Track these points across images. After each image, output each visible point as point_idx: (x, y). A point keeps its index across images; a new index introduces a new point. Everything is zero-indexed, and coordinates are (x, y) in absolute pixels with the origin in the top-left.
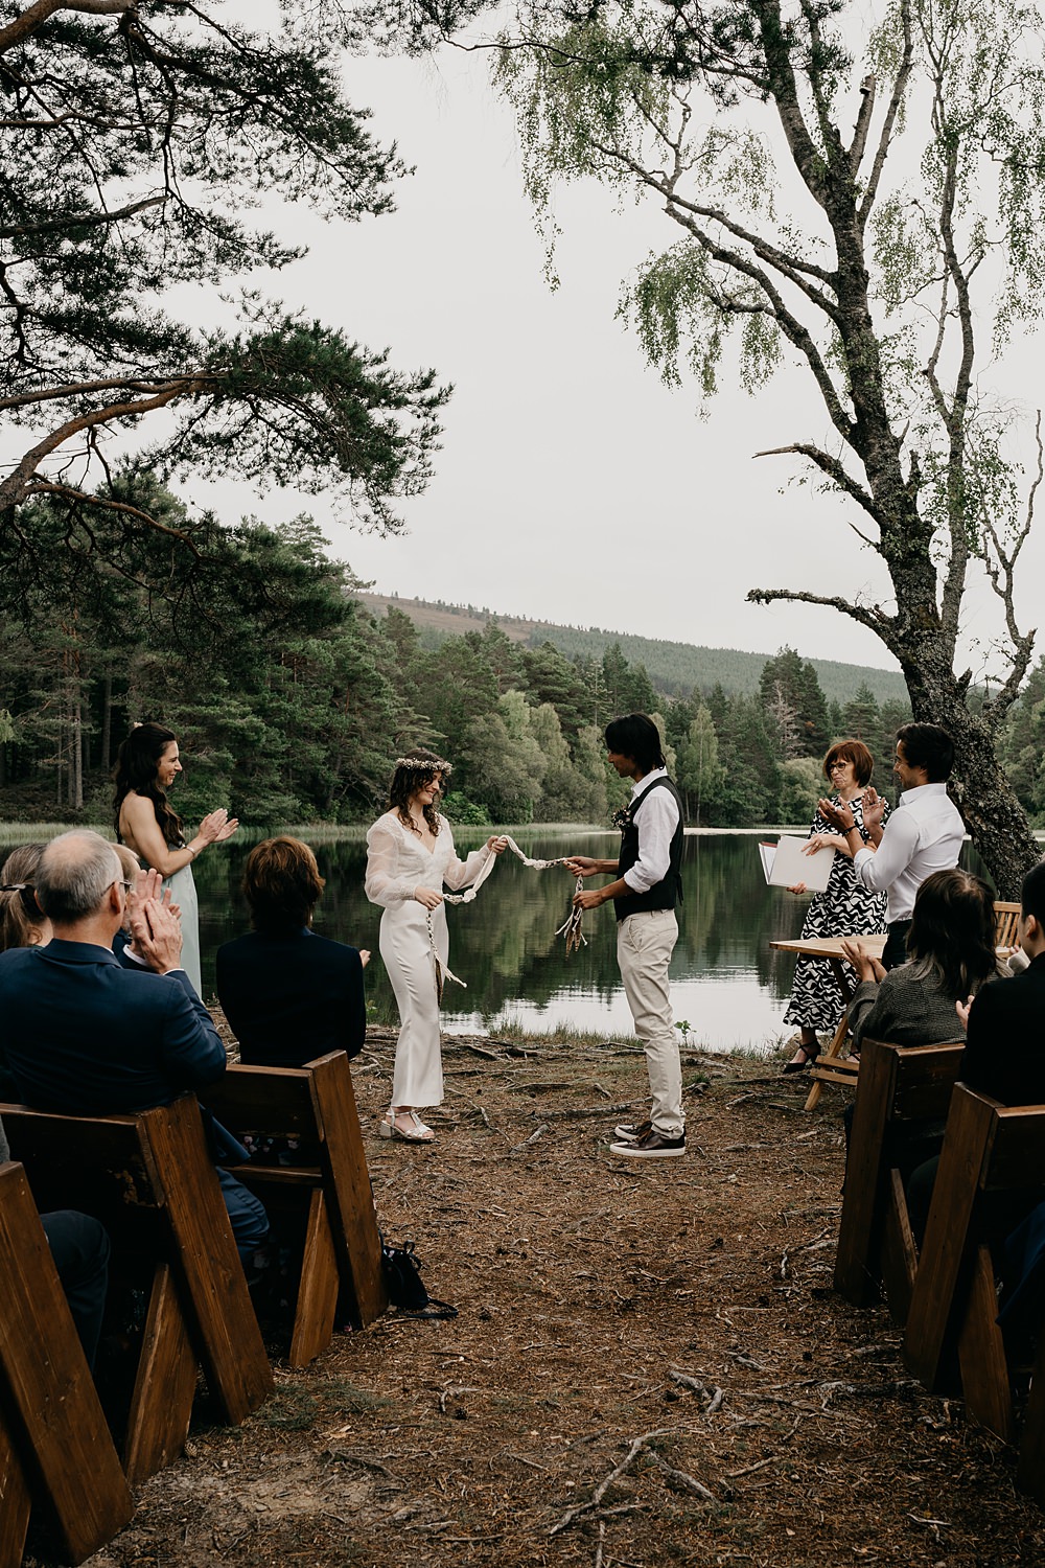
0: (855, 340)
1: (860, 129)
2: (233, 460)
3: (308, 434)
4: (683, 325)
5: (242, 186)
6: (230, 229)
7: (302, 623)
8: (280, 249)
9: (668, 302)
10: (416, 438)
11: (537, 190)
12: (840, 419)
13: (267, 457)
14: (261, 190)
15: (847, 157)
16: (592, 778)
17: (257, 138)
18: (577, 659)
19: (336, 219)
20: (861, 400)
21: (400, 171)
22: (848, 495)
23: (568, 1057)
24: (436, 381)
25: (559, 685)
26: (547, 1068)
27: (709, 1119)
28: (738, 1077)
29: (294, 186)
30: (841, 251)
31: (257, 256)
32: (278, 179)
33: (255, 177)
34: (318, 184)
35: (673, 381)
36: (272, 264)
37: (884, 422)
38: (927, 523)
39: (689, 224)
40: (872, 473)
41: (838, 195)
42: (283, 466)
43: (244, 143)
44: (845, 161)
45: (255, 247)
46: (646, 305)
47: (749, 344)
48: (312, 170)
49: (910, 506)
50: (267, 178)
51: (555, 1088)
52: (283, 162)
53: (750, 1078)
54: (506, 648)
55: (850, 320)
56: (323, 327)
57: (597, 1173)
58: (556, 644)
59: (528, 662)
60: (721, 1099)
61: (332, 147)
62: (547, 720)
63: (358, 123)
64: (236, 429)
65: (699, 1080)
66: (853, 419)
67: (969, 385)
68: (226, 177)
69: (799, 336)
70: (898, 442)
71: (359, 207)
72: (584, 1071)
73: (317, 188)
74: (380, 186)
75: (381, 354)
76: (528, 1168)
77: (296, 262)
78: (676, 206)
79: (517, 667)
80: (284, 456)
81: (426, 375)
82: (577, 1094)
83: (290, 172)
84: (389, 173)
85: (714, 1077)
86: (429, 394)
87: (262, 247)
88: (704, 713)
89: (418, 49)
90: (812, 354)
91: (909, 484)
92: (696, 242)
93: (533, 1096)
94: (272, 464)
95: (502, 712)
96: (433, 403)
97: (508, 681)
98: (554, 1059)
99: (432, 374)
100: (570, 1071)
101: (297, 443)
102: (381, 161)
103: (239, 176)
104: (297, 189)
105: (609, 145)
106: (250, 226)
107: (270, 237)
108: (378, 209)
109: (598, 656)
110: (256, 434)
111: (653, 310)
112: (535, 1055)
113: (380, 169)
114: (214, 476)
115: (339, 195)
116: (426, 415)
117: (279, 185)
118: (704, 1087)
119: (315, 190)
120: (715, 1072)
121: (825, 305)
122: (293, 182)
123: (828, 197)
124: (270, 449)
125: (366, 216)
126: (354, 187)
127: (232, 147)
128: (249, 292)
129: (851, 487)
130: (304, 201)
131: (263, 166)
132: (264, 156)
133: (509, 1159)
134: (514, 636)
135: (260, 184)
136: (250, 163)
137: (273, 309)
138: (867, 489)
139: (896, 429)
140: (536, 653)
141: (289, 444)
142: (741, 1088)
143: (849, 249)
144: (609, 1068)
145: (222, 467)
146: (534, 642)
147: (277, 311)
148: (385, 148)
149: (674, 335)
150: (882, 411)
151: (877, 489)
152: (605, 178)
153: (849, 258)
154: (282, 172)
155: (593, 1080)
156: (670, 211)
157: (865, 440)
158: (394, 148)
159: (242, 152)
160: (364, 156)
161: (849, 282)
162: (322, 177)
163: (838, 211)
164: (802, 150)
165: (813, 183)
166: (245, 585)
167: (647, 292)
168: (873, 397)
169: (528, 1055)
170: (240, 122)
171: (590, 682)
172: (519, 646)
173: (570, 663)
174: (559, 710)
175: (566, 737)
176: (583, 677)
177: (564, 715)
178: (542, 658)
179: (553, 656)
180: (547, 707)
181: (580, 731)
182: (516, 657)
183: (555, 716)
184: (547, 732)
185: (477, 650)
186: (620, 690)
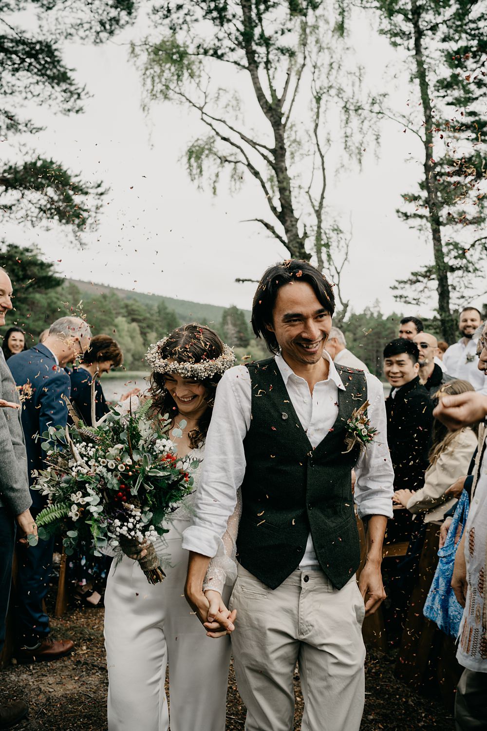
0: (281, 176)
1: (285, 89)
2: (12, 216)
3: (45, 206)
4: (204, 167)
5: (18, 98)
6: (13, 116)
7: (43, 286)
8: (35, 126)
9: (198, 158)
10: (93, 209)
11: (144, 108)
12: (274, 209)
13: (27, 215)
14: (26, 100)
15: (279, 100)
17: (25, 78)
18: (147, 305)
19: (60, 115)
20: (283, 201)
21: (87, 96)
22: (278, 240)
24: (102, 185)
25: (140, 315)
29: (42, 99)
30: (276, 139)
31: (25, 129)
32: (34, 96)
33: (24, 95)
34: (52, 99)
35: (201, 190)
36: (31, 132)
37: (292, 211)
38: (310, 254)
39: (210, 125)
40: (287, 231)
41: (275, 116)
42: (34, 219)
43: (19, 79)
44: (279, 102)
45: (24, 125)
46: (190, 159)
47: (232, 177)
48: (49, 94)
49: (302, 246)
50: (29, 95)
52: (37, 89)
54: (117, 300)
55: (278, 167)
56: (54, 161)
58: (138, 299)
59: (127, 306)
61: (58, 84)
62: (134, 330)
63: (69, 74)
64: (14, 203)
66: (279, 209)
67: (324, 198)
68: (11, 94)
69: (256, 174)
70: (297, 220)
71: (69, 110)
73: (51, 101)
74: (78, 101)
75: (78, 173)
77: (41, 132)
78: (205, 117)
79: (122, 308)
80: (35, 215)
81: (99, 182)
83: (39, 94)
84: (83, 95)
86: (100, 190)
87: (26, 125)
89: (98, 43)
90: (262, 181)
91: (303, 237)
92: (214, 133)
94: (29, 218)
95: (116, 326)
96: (102, 194)
97: (118, 314)
99: (102, 182)
101: (41, 209)
102: (79, 91)
103: (17, 94)
104: (42, 101)
105: (177, 90)
106: (21, 116)
107: (30, 121)
108: (77, 112)
109: (155, 305)
110: (22, 205)
111: (193, 160)
113: (79, 95)
114: (4, 222)
115: (61, 104)
116: (99, 199)
117: (35, 98)
119: (50, 102)
121: (269, 162)
122: (41, 98)
123: (271, 116)
124: (29, 212)
125: (72, 114)
126: (67, 102)
127: (13, 80)
128: (22, 143)
129: (278, 237)
130: (45, 106)
131: (28, 90)
132: (28, 86)
134: (121, 295)
135: (26, 98)
136: (22, 89)
137: (32, 151)
138: (285, 239)
139: (296, 214)
140: (130, 302)
141: (37, 210)
143: (279, 139)
145: (8, 219)
146: (129, 298)
147: (34, 152)
148: (81, 86)
149: (201, 171)
150: (291, 206)
151: (289, 238)
152: (175, 103)
153: (279, 142)
154: (36, 93)
156: (202, 119)
157: (284, 218)
158: (85, 86)
159: (18, 83)
160: (72, 88)
161: (279, 152)
162: (53, 97)
163: (275, 122)
164: (261, 96)
165: (265, 110)
166: (18, 269)
167: (190, 153)
168: (288, 200)
170: (17, 70)
171: (152, 315)
172: (123, 300)
173: (144, 307)
174: (139, 326)
175: (142, 337)
176: (149, 313)
177: (141, 328)
178: (132, 305)
179: (137, 304)
180: (134, 325)
181: (148, 335)
182: (122, 304)
183: (138, 329)
184: (134, 334)
185: (106, 301)
186: (165, 319)
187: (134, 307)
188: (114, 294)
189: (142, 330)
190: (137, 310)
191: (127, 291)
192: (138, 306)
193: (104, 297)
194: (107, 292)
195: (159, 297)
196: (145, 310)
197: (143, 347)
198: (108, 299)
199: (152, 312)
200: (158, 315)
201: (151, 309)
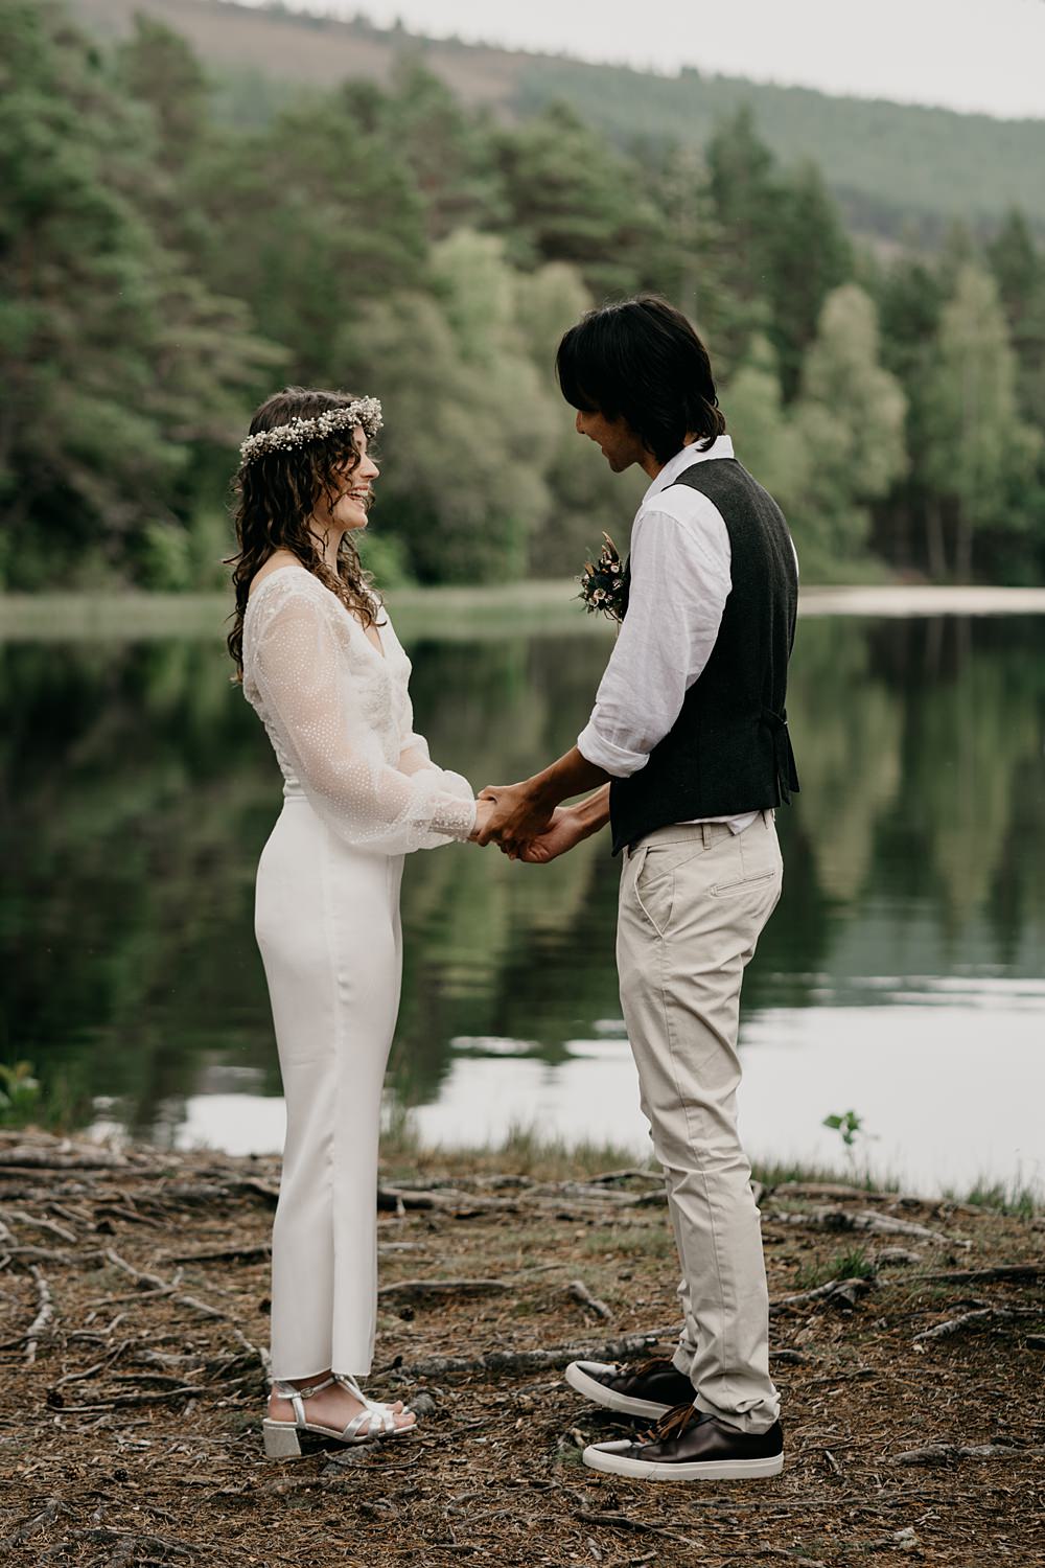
18: (638, 147)
23: (512, 1211)
26: (455, 1239)
27: (865, 1376)
28: (952, 1262)
51: (467, 1294)
53: (988, 1266)
54: (447, 122)
57: (546, 1524)
59: (508, 156)
60: (901, 1321)
65: (848, 1271)
72: (551, 1247)
76: (364, 1511)
82: (524, 1309)
85: (887, 1263)
88: (978, 286)
93: (407, 1317)
97: (455, 209)
98: (476, 1215)
100: (513, 1248)
109: (693, 141)
112: (425, 1205)
118: (860, 1291)
120: (895, 1251)
133: (316, 1487)
134: (468, 88)
140: (528, 132)
142: (959, 1292)
144: (618, 1238)
146: (526, 102)
155: (569, 1272)
169: (409, 1205)
171: (670, 209)
172: (484, 115)
173: (619, 160)
176: (653, 194)
178: (544, 146)
179: (573, 141)
182: (475, 143)
185: (369, 126)
186: (757, 229)
187: (557, 165)
188: (420, 85)
192: (582, 157)
193: (362, 102)
194: (376, 68)
195: (723, 83)
196: (628, 179)
198: (384, 118)
199: (671, 188)
200: (708, 205)
201: (667, 172)
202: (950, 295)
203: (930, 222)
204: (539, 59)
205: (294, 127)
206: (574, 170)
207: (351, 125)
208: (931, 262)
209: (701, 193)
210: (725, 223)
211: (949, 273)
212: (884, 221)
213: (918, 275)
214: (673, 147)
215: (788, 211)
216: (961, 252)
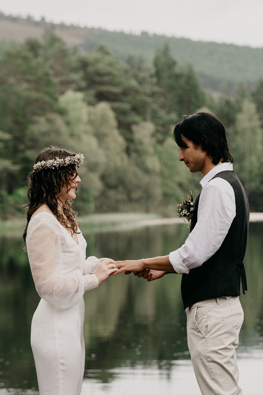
16: (147, 171)
18: (130, 60)
25: (115, 85)
54: (63, 53)
58: (109, 46)
59: (84, 65)
62: (104, 119)
95: (62, 112)
97: (66, 84)
109: (150, 56)
134: (71, 41)
140: (90, 55)
146: (90, 46)
171: (141, 82)
172: (75, 50)
173: (123, 65)
174: (114, 109)
175: (122, 134)
176: (135, 77)
177: (119, 113)
178: (97, 61)
179: (107, 59)
180: (104, 107)
181: (134, 128)
182: (73, 60)
183: (111, 115)
184: (105, 130)
185: (36, 55)
186: (171, 88)
187: (101, 67)
188: (54, 40)
189: (122, 118)
190: (108, 74)
191: (86, 28)
192: (110, 64)
193: (33, 47)
196: (126, 72)
197: (125, 156)
198: (41, 52)
199: (142, 75)
200: (154, 80)
201: (139, 69)
202: (240, 110)
203: (230, 84)
204: (91, 30)
205: (10, 56)
206: (108, 69)
207: (30, 55)
208: (232, 99)
209: (152, 76)
210: (160, 87)
211: (239, 102)
212: (214, 84)
213: (228, 103)
214: (141, 61)
215: (182, 82)
216: (243, 96)
